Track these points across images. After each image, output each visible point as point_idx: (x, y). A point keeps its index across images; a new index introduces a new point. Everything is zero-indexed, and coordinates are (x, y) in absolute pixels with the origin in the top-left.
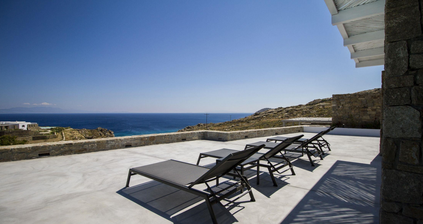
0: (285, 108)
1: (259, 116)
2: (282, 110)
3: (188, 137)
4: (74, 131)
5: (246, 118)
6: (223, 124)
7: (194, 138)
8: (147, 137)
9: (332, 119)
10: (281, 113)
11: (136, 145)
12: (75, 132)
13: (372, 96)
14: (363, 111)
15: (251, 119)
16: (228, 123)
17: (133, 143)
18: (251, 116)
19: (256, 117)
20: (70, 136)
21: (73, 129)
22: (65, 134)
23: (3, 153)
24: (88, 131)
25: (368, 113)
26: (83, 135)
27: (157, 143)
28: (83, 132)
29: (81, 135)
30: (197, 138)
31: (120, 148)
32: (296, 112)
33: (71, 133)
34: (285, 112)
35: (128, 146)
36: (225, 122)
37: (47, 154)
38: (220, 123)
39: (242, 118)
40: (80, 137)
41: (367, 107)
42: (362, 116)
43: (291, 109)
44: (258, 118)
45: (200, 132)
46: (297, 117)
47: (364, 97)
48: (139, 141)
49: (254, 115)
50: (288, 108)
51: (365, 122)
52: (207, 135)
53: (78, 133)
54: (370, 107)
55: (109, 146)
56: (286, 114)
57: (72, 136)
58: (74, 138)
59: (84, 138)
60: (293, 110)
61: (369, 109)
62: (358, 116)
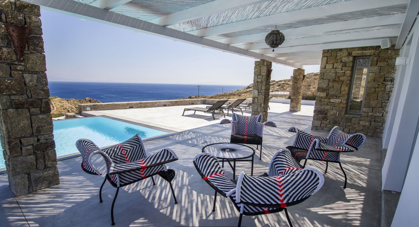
0: (278, 82)
1: (251, 90)
2: (275, 84)
3: (195, 102)
4: (62, 101)
5: (238, 90)
6: (214, 97)
7: (198, 103)
8: (174, 101)
9: (289, 93)
10: (273, 86)
11: (169, 106)
12: (64, 102)
13: (314, 78)
14: (308, 88)
15: (243, 92)
16: (220, 96)
17: (167, 104)
18: (243, 89)
19: (248, 90)
20: (60, 106)
21: (61, 99)
22: (55, 104)
23: (117, 105)
24: (77, 102)
25: (311, 90)
26: (73, 105)
27: (179, 105)
28: (72, 102)
29: (72, 106)
30: (200, 103)
31: (162, 106)
32: (287, 85)
33: (60, 103)
34: (277, 86)
35: (165, 106)
36: (217, 95)
37: (132, 107)
38: (212, 96)
39: (234, 91)
40: (70, 107)
41: (310, 86)
42: (307, 92)
43: (283, 82)
44: (250, 91)
45: (201, 100)
46: (286, 91)
47: (309, 79)
48: (170, 103)
49: (247, 89)
50: (281, 81)
51: (309, 96)
52: (206, 102)
53: (67, 103)
54: (312, 86)
55: (156, 105)
56: (278, 87)
57: (62, 106)
58: (64, 108)
59: (75, 108)
60: (285, 84)
61: (311, 87)
62: (305, 91)
